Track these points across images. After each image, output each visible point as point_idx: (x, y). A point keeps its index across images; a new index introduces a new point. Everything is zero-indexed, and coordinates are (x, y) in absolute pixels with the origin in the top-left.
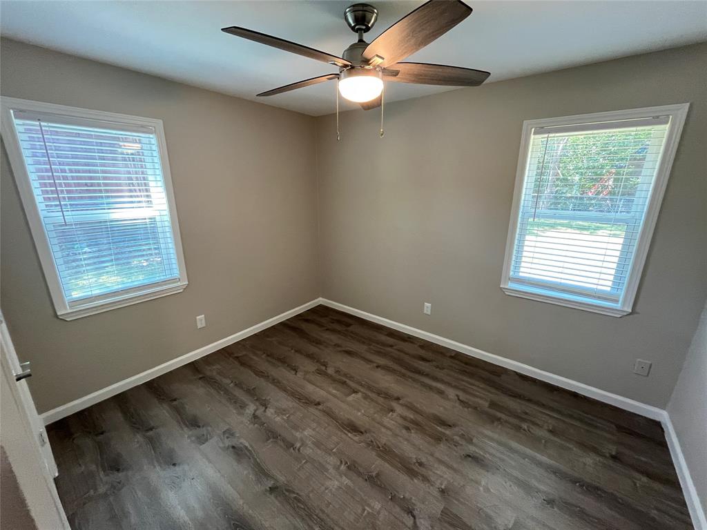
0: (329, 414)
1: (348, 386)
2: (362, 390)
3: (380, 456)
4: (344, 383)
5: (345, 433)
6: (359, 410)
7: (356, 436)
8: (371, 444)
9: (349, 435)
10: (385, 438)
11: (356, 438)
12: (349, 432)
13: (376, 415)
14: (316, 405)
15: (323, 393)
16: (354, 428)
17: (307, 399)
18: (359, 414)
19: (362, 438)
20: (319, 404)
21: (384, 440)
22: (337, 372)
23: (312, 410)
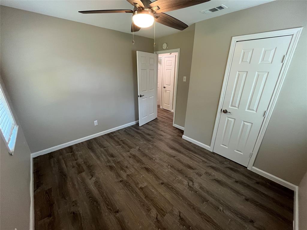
0: (157, 178)
1: (144, 194)
2: (137, 189)
3: (142, 160)
4: (146, 197)
5: (152, 168)
6: (143, 177)
7: (148, 167)
8: (143, 164)
9: (150, 167)
10: (137, 165)
11: (148, 166)
12: (150, 169)
13: (136, 174)
14: (164, 183)
15: (160, 190)
16: (147, 170)
17: (168, 188)
18: (143, 175)
19: (145, 166)
20: (162, 184)
21: (138, 164)
22: (149, 210)
23: (165, 181)
